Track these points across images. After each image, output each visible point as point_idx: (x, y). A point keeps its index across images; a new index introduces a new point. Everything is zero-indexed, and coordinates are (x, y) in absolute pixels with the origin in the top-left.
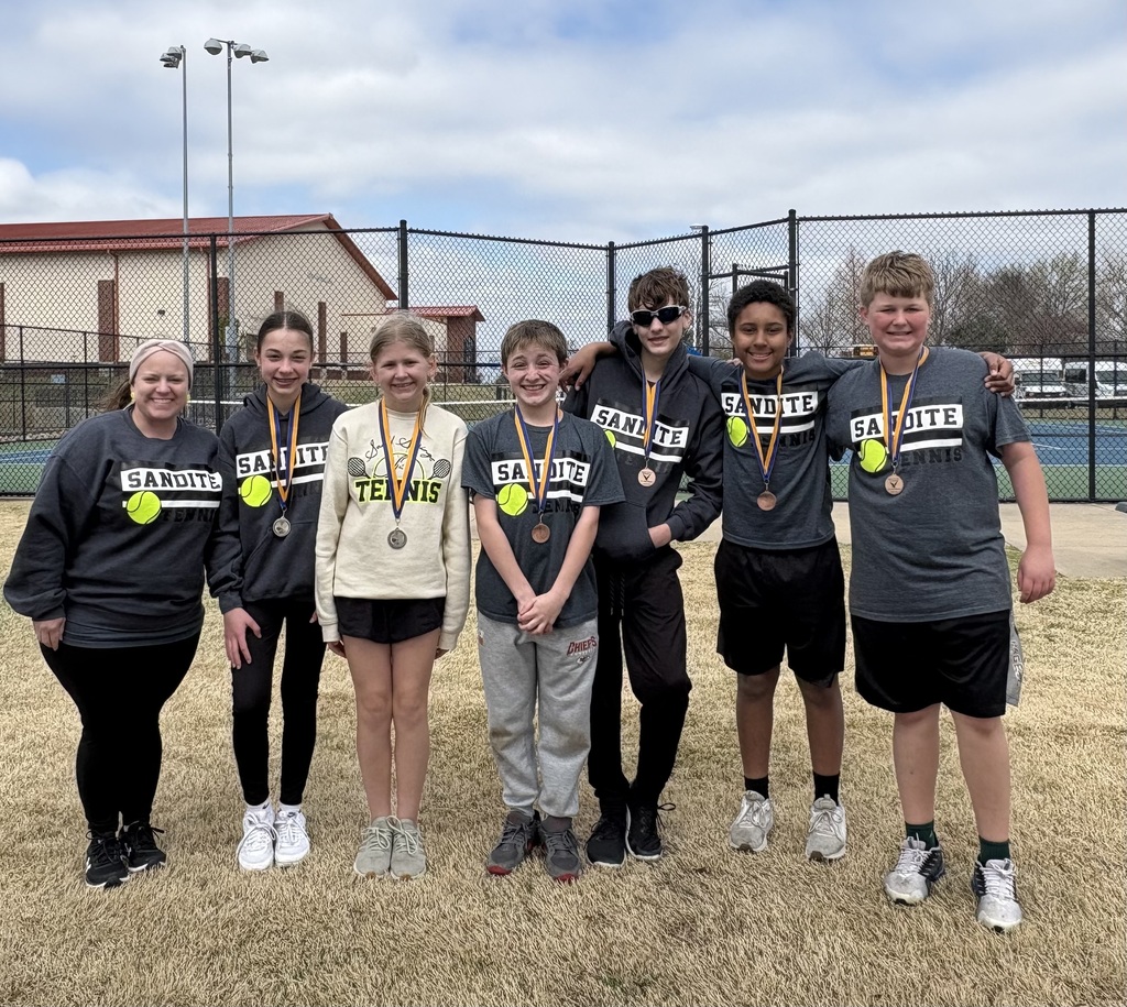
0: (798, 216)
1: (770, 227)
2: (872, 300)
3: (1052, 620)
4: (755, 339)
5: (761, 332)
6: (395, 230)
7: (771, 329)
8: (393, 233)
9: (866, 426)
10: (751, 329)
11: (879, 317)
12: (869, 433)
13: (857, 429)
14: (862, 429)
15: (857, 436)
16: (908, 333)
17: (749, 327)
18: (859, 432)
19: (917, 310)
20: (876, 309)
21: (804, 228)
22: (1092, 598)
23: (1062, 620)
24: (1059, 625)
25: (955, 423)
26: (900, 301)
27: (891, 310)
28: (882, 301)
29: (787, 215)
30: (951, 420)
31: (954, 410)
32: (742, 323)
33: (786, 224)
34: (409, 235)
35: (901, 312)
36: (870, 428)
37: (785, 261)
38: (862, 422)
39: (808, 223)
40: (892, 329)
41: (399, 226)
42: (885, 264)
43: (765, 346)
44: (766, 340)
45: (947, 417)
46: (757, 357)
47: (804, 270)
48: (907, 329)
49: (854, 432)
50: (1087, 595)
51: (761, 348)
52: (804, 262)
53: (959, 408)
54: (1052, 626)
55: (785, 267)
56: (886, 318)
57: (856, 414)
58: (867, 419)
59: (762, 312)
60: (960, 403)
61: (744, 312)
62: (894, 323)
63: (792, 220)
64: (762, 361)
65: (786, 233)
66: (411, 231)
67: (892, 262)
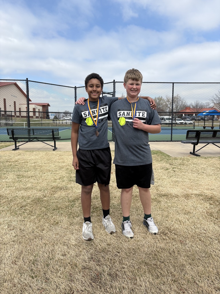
0: (115, 81)
1: (110, 84)
2: (128, 81)
3: (173, 167)
4: (93, 89)
5: (95, 87)
6: (25, 80)
7: (97, 86)
8: (25, 81)
9: (122, 114)
10: (92, 86)
11: (129, 86)
12: (122, 115)
13: (119, 114)
14: (121, 114)
15: (119, 116)
16: (136, 91)
17: (91, 85)
18: (120, 115)
19: (139, 85)
20: (129, 84)
21: (117, 84)
22: (180, 161)
23: (175, 166)
24: (175, 168)
25: (144, 116)
26: (135, 82)
27: (132, 84)
28: (130, 81)
29: (113, 81)
30: (144, 115)
31: (145, 113)
32: (89, 84)
33: (113, 83)
34: (29, 82)
35: (135, 85)
36: (123, 114)
37: (113, 91)
38: (121, 112)
39: (117, 83)
40: (132, 89)
41: (26, 79)
42: (131, 72)
43: (96, 91)
44: (96, 89)
45: (143, 114)
46: (94, 94)
47: (117, 93)
48: (136, 90)
49: (118, 115)
50: (178, 161)
51: (95, 91)
52: (116, 91)
53: (146, 113)
54: (174, 168)
55: (113, 92)
56: (131, 86)
57: (119, 110)
58: (122, 112)
59: (95, 81)
60: (146, 111)
61: (90, 81)
62: (133, 88)
63: (114, 82)
64: (95, 95)
65: (113, 85)
66: (29, 81)
67: (133, 72)
